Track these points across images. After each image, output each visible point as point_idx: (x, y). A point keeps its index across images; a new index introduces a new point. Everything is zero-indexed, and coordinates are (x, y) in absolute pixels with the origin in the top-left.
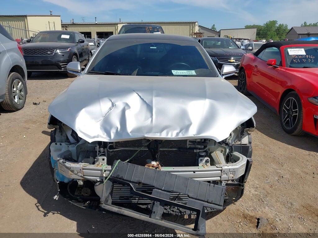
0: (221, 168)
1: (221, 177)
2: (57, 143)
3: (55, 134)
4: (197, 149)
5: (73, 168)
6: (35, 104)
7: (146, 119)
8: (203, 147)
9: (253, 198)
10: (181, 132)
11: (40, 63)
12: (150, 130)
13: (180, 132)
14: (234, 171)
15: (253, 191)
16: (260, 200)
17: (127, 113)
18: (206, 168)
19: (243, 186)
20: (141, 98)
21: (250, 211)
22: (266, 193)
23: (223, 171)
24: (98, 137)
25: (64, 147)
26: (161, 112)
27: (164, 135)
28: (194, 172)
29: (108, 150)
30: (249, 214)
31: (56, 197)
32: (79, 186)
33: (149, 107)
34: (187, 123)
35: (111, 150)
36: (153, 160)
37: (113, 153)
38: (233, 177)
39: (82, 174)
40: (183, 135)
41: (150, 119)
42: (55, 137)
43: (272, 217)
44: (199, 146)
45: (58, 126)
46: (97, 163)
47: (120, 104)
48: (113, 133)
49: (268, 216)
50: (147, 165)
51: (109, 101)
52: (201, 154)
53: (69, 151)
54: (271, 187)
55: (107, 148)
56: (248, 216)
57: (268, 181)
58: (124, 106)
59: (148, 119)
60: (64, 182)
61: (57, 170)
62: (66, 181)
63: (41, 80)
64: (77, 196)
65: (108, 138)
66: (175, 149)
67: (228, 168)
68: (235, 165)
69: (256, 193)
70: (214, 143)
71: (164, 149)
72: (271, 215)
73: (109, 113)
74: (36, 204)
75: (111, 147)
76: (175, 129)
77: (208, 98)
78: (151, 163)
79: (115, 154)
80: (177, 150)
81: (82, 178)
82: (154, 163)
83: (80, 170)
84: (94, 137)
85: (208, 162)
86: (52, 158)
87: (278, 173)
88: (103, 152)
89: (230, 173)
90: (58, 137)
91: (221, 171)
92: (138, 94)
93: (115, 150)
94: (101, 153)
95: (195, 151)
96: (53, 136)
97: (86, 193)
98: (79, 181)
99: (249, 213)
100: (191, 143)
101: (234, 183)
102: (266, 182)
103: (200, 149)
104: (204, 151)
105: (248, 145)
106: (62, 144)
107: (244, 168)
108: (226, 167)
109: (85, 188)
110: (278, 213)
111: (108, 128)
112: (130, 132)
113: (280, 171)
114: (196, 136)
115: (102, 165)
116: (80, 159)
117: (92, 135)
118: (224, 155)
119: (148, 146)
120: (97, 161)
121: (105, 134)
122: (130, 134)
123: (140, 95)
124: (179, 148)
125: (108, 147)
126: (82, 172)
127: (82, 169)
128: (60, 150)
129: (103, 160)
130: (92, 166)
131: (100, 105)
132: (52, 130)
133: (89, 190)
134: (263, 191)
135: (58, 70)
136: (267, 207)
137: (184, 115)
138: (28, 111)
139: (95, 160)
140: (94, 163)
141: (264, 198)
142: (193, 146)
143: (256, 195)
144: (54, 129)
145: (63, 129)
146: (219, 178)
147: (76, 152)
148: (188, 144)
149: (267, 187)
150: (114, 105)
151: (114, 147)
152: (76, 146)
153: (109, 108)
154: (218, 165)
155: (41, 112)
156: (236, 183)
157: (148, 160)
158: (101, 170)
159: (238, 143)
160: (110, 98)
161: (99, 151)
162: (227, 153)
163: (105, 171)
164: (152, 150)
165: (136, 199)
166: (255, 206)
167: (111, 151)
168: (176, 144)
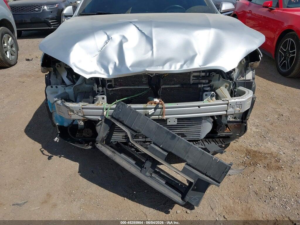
0: (228, 102)
1: (227, 111)
2: (53, 86)
3: (50, 77)
4: (201, 83)
5: (72, 107)
6: (28, 60)
7: (146, 52)
8: (207, 81)
9: (255, 135)
10: (186, 64)
11: (29, 21)
12: (151, 63)
13: (184, 64)
14: (240, 104)
15: (254, 129)
16: (262, 136)
17: (125, 46)
18: (212, 102)
19: (245, 123)
20: (139, 29)
21: (253, 147)
22: (267, 130)
23: (229, 105)
24: (95, 72)
25: (61, 89)
26: (162, 44)
27: (167, 68)
28: (199, 107)
29: (107, 89)
30: (252, 150)
31: (56, 139)
32: (80, 129)
33: (149, 40)
34: (191, 54)
35: (111, 89)
36: (155, 98)
37: (113, 92)
38: (239, 111)
39: (82, 113)
40: (188, 67)
41: (151, 52)
42: (50, 81)
43: (275, 151)
44: (204, 81)
45: (52, 69)
46: (97, 103)
47: (116, 37)
48: (111, 68)
49: (272, 150)
50: (149, 102)
51: (104, 33)
52: (205, 89)
53: (66, 93)
54: (271, 125)
55: (105, 87)
56: (251, 151)
57: (269, 119)
58: (121, 39)
59: (149, 52)
60: (63, 126)
61: (55, 111)
62: (66, 125)
63: (32, 39)
64: (79, 138)
65: (106, 74)
66: (177, 86)
67: (235, 101)
68: (241, 98)
69: (257, 130)
70: (218, 78)
71: (166, 87)
72: (274, 150)
73: (105, 48)
74: (40, 150)
75: (110, 86)
76: (178, 62)
77: (213, 28)
78: (154, 100)
79: (115, 93)
80: (180, 86)
81: (82, 118)
82: (157, 100)
83: (80, 109)
84: (91, 73)
85: (214, 97)
86: (49, 102)
87: (277, 112)
88: (102, 92)
89: (237, 107)
90: (53, 79)
91: (228, 104)
92: (135, 26)
93: (115, 89)
94: (99, 92)
95: (199, 86)
96: (48, 80)
97: (87, 133)
98: (79, 122)
99: (252, 148)
100: (195, 78)
101: (236, 120)
102: (266, 120)
103: (204, 84)
104: (208, 86)
105: (252, 81)
106: (58, 86)
107: (250, 101)
108: (233, 101)
109: (86, 129)
110: (281, 147)
111: (106, 63)
112: (130, 67)
113: (279, 110)
114: (202, 67)
115: (102, 104)
116: (78, 99)
117: (89, 70)
118: (228, 90)
119: (149, 84)
120: (97, 100)
121: (103, 70)
122: (130, 69)
123: (138, 26)
124: (182, 84)
125: (107, 86)
126: (82, 112)
127: (81, 109)
128: (57, 93)
129: (103, 98)
130: (91, 106)
131: (95, 39)
132: (47, 73)
133: (91, 131)
134: (264, 128)
135: (48, 28)
136: (269, 143)
137: (187, 45)
138: (21, 66)
139: (95, 99)
140: (93, 103)
141: (266, 135)
142: (197, 81)
143: (258, 132)
144: (48, 72)
145: (57, 70)
146: (225, 112)
147: (73, 94)
148: (191, 80)
149: (267, 124)
150: (110, 38)
151: (114, 86)
152: (73, 87)
153: (104, 42)
154: (224, 99)
155: (35, 67)
156: (238, 120)
157: (149, 98)
158: (103, 109)
159: (241, 79)
160: (105, 31)
161: (98, 91)
162: (231, 88)
163: (106, 109)
164: (154, 87)
165: (140, 137)
166: (258, 142)
167: (111, 91)
168: (179, 80)
